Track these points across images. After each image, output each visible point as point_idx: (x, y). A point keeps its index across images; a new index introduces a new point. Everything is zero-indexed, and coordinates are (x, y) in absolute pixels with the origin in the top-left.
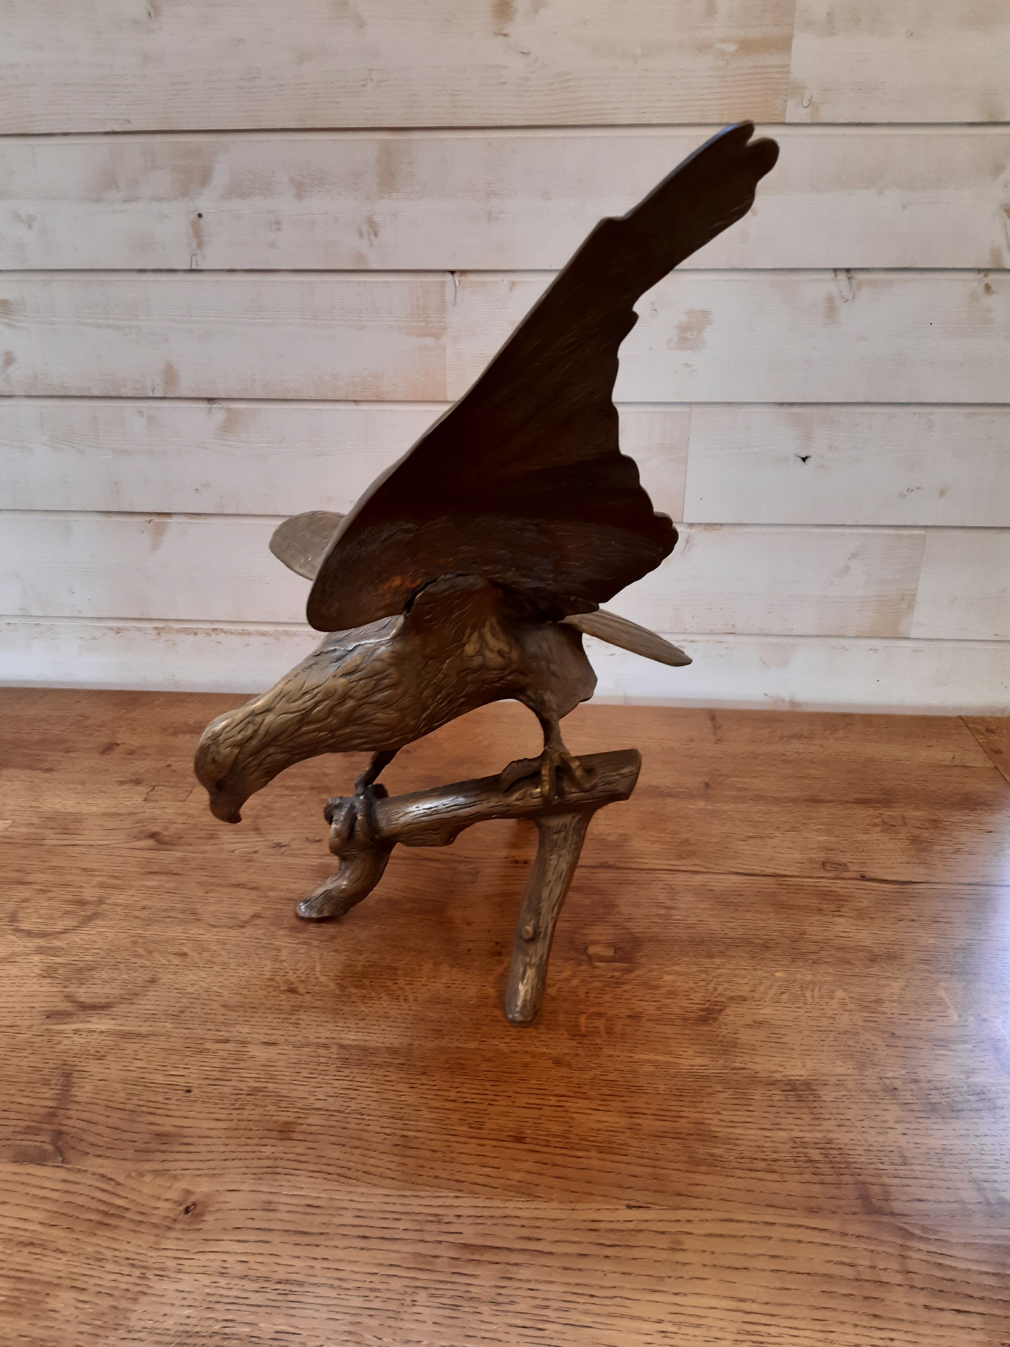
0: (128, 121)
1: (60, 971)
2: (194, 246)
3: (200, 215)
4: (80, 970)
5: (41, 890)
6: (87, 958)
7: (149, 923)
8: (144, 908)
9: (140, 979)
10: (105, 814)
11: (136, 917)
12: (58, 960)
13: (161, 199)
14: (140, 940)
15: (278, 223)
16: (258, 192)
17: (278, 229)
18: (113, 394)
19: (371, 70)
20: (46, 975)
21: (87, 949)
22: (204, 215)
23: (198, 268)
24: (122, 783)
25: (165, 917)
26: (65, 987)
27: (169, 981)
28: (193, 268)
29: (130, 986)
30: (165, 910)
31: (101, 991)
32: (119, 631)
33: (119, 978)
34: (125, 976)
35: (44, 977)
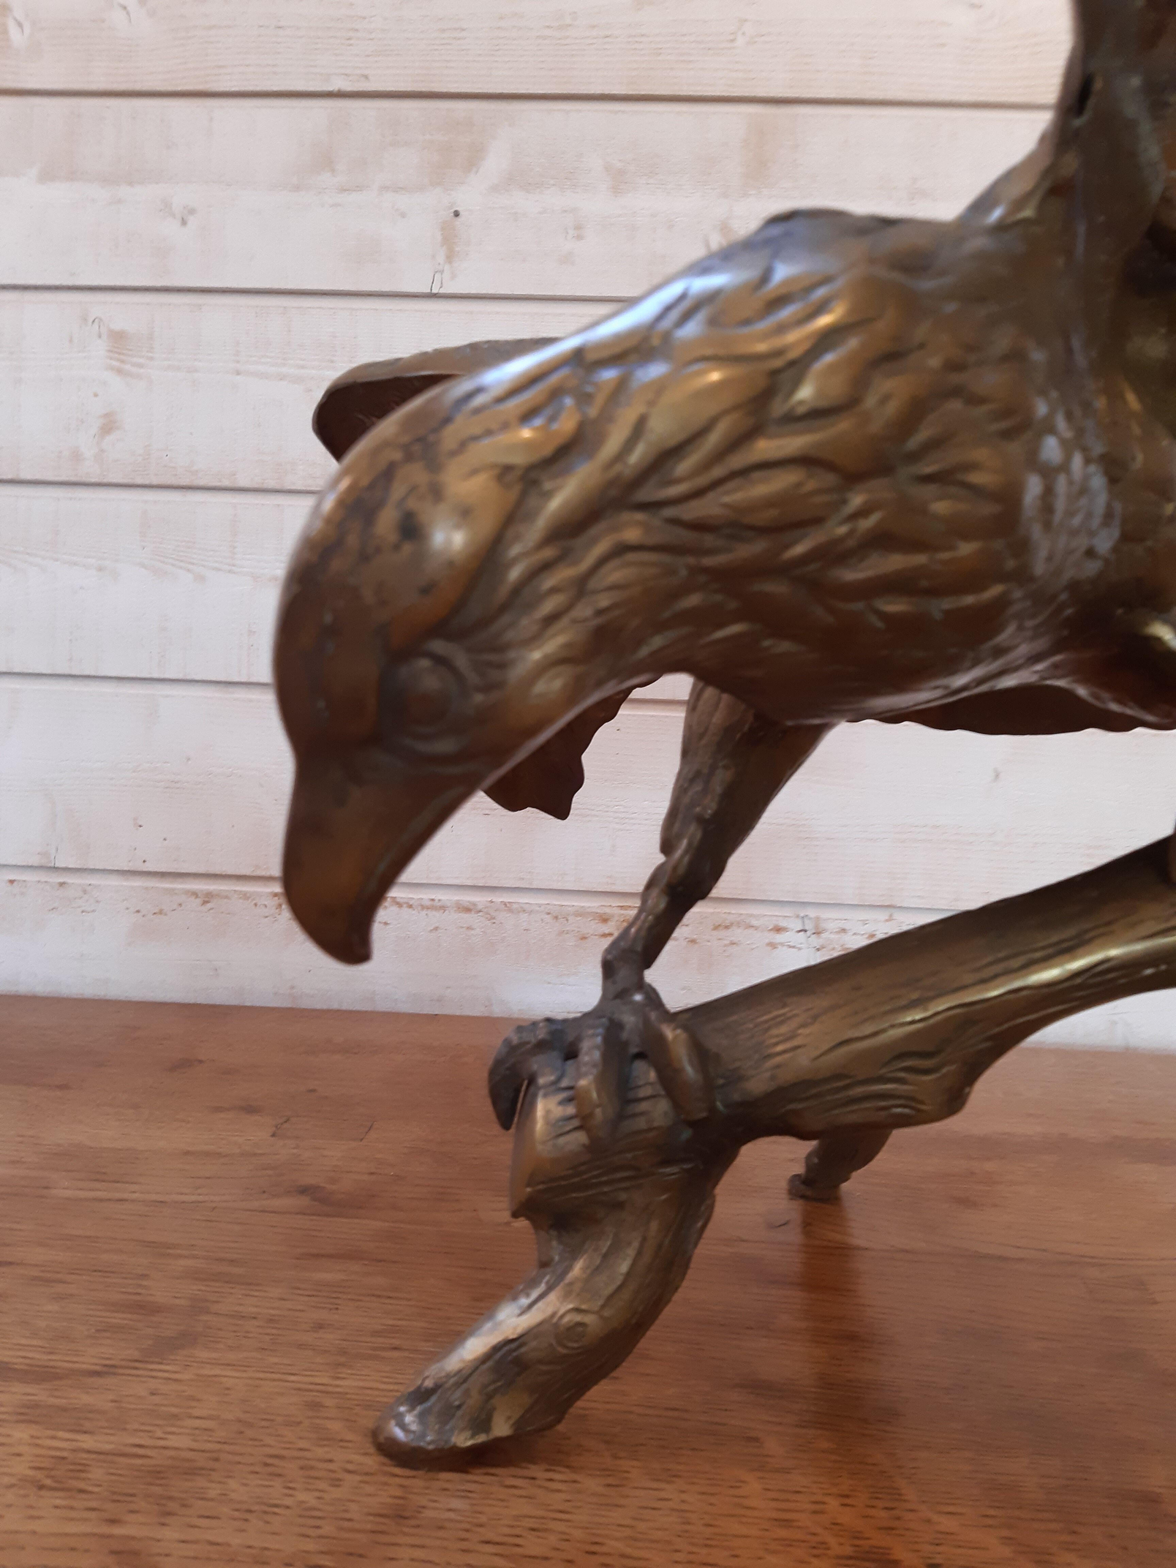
0: (366, 77)
1: (97, 1473)
2: (441, 258)
3: (457, 214)
4: (157, 1474)
5: (35, 1278)
6: (173, 1441)
7: (342, 1359)
8: (320, 1326)
9: (353, 1507)
10: (187, 1153)
11: (301, 1346)
12: (88, 1442)
13: (398, 189)
14: (328, 1402)
15: (578, 227)
16: (552, 182)
17: (579, 238)
18: (271, 484)
19: (746, 20)
20: (48, 1482)
21: (175, 1416)
22: (461, 213)
23: (442, 291)
24: (218, 1109)
25: (384, 1349)
26: (113, 1521)
27: (452, 1515)
28: (435, 291)
29: (328, 1529)
30: (376, 1333)
31: (236, 1541)
32: (208, 898)
33: (288, 1501)
34: (309, 1498)
35: (41, 1487)
